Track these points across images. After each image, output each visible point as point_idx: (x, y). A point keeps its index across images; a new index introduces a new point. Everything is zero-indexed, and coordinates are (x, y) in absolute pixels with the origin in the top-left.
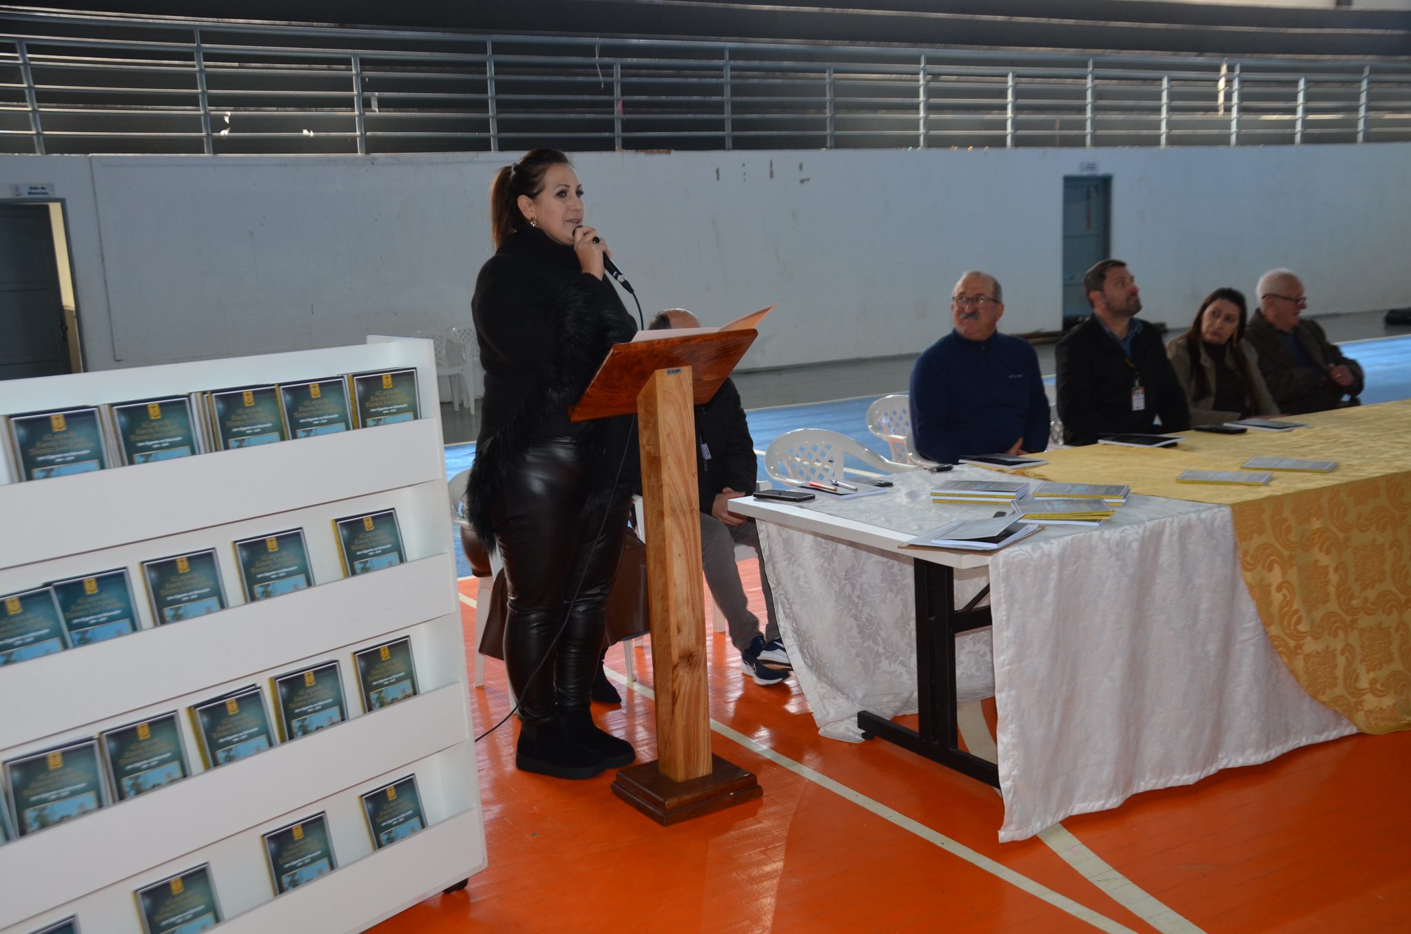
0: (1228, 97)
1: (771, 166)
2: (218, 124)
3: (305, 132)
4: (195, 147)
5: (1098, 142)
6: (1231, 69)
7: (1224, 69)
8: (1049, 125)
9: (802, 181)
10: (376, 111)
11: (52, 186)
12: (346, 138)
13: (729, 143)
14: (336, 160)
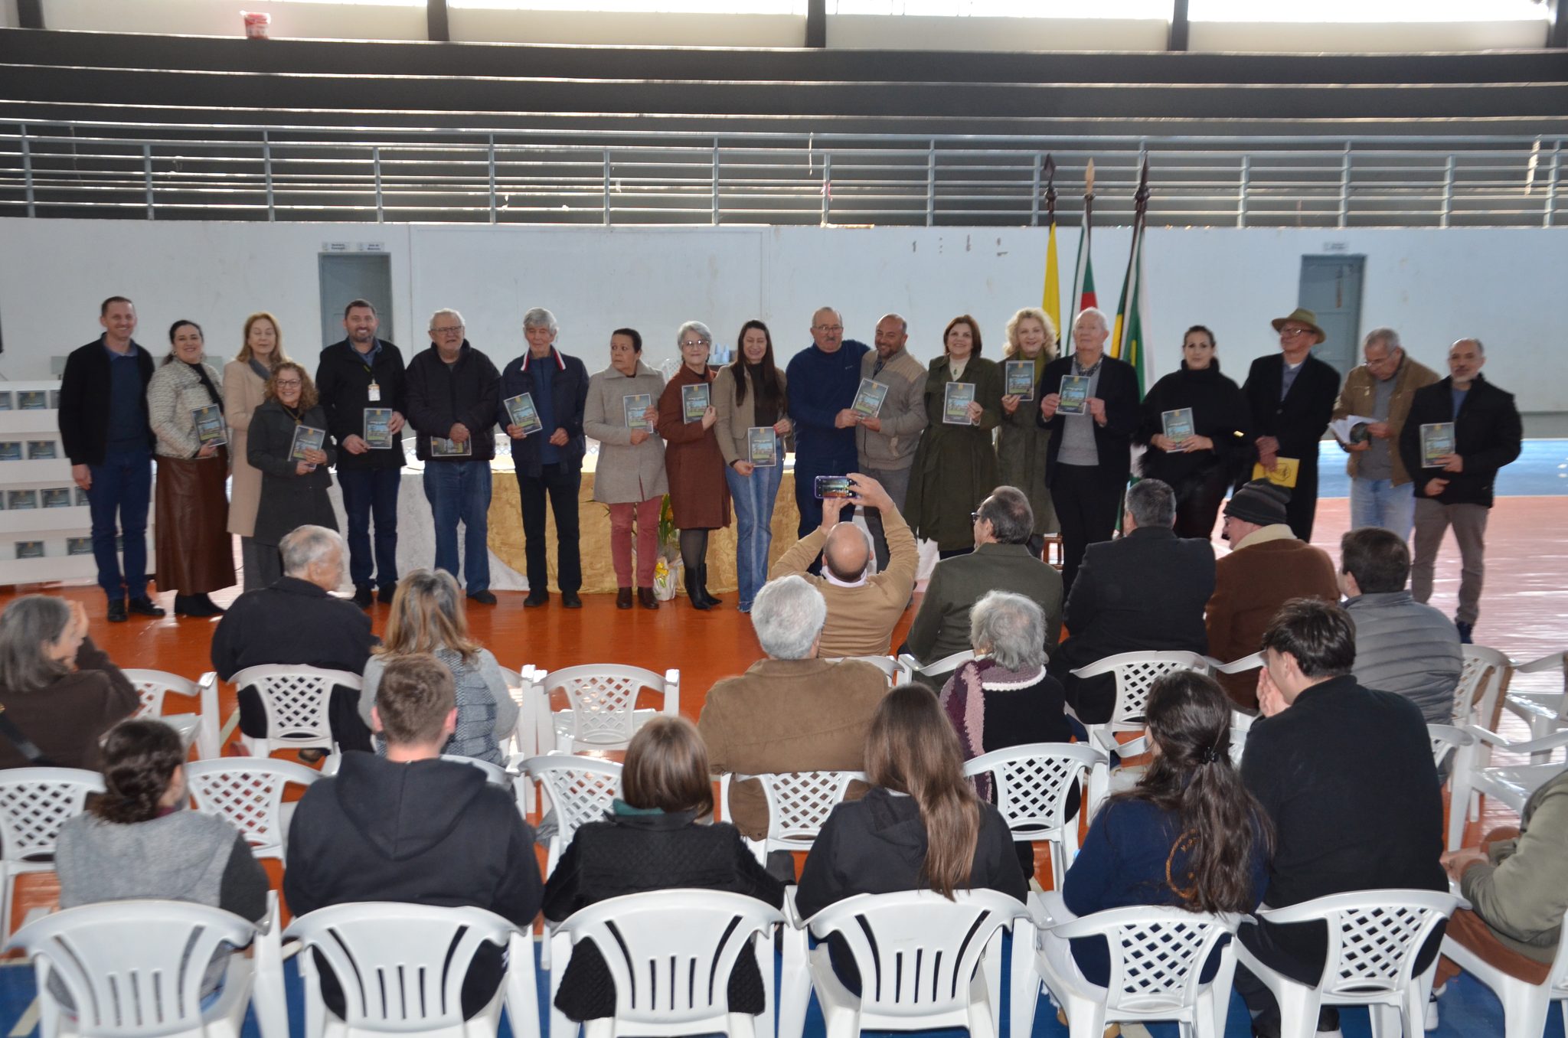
0: (1541, 175)
1: (968, 240)
2: (500, 201)
3: (565, 208)
4: (483, 217)
5: (1351, 222)
6: (1544, 146)
7: (1537, 146)
8: (1292, 206)
9: (999, 254)
10: (618, 191)
11: (383, 244)
12: (593, 213)
13: (929, 220)
14: (584, 228)
